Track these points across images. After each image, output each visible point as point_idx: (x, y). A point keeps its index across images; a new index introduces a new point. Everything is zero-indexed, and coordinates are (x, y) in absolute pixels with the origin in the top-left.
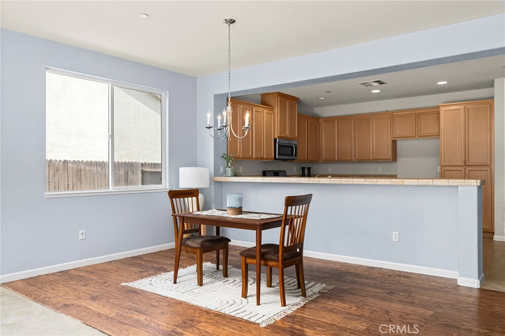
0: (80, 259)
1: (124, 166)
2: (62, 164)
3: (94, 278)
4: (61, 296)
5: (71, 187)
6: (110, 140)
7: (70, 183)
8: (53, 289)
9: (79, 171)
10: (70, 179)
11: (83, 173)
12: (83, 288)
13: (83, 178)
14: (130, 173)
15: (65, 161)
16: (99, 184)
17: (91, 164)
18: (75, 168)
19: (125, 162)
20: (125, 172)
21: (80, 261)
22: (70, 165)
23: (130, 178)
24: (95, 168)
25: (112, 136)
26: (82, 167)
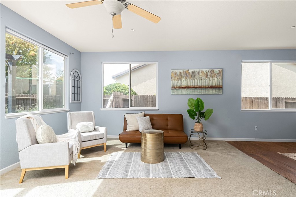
0: (255, 138)
1: (274, 99)
2: (244, 98)
3: (263, 147)
4: (249, 151)
5: (248, 108)
6: (270, 88)
7: (248, 106)
8: (245, 147)
9: (252, 101)
10: (248, 105)
11: (254, 102)
12: (258, 150)
13: (253, 104)
14: (278, 103)
15: (246, 97)
16: (261, 107)
17: (257, 98)
18: (250, 100)
19: (275, 98)
20: (275, 102)
21: (255, 139)
22: (248, 99)
23: (278, 105)
24: (259, 100)
25: (271, 86)
26: (253, 100)
